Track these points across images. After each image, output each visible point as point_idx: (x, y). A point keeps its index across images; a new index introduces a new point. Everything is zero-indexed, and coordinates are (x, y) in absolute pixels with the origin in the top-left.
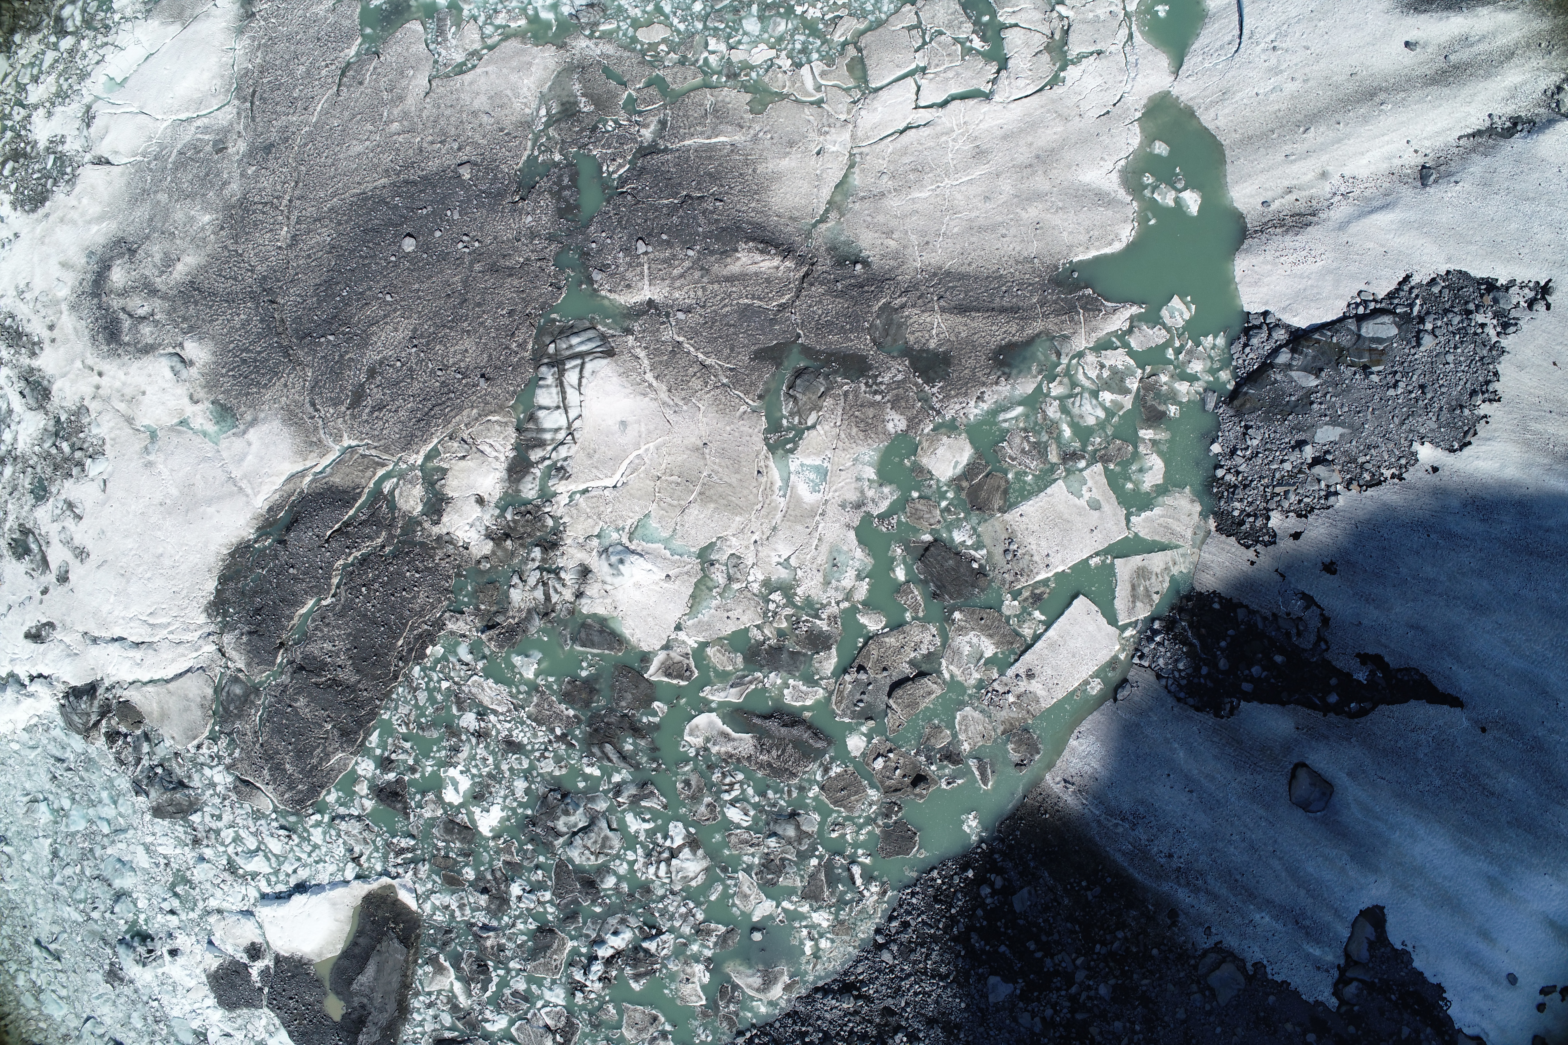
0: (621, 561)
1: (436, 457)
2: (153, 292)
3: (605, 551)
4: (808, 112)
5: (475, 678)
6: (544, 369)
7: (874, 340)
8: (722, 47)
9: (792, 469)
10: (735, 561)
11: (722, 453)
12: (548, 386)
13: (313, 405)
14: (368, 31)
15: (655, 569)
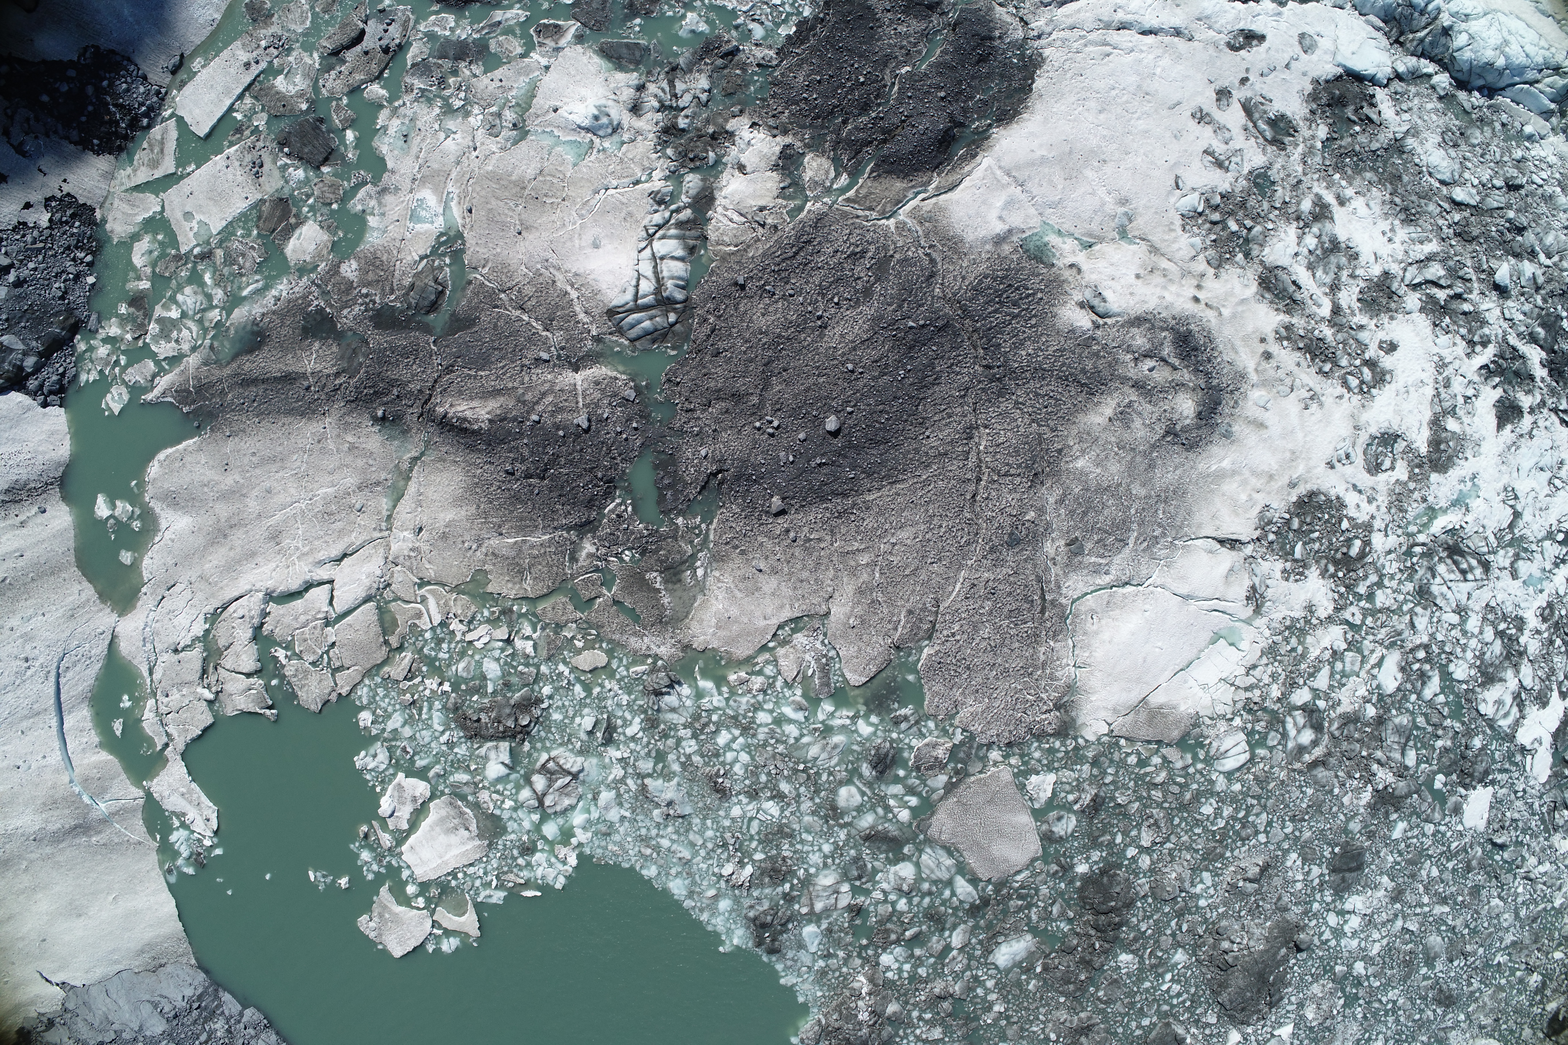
0: (596, 118)
1: (792, 210)
2: (1138, 385)
3: (616, 129)
4: (430, 572)
5: (745, 9)
6: (679, 295)
7: (368, 343)
8: (519, 643)
9: (441, 218)
10: (495, 131)
11: (504, 227)
12: (672, 278)
13: (932, 261)
14: (911, 678)
15: (566, 115)
